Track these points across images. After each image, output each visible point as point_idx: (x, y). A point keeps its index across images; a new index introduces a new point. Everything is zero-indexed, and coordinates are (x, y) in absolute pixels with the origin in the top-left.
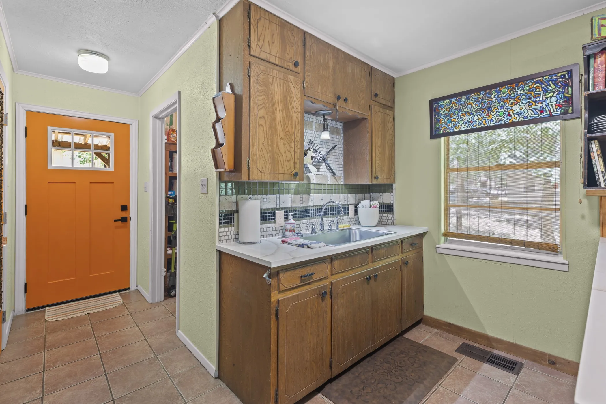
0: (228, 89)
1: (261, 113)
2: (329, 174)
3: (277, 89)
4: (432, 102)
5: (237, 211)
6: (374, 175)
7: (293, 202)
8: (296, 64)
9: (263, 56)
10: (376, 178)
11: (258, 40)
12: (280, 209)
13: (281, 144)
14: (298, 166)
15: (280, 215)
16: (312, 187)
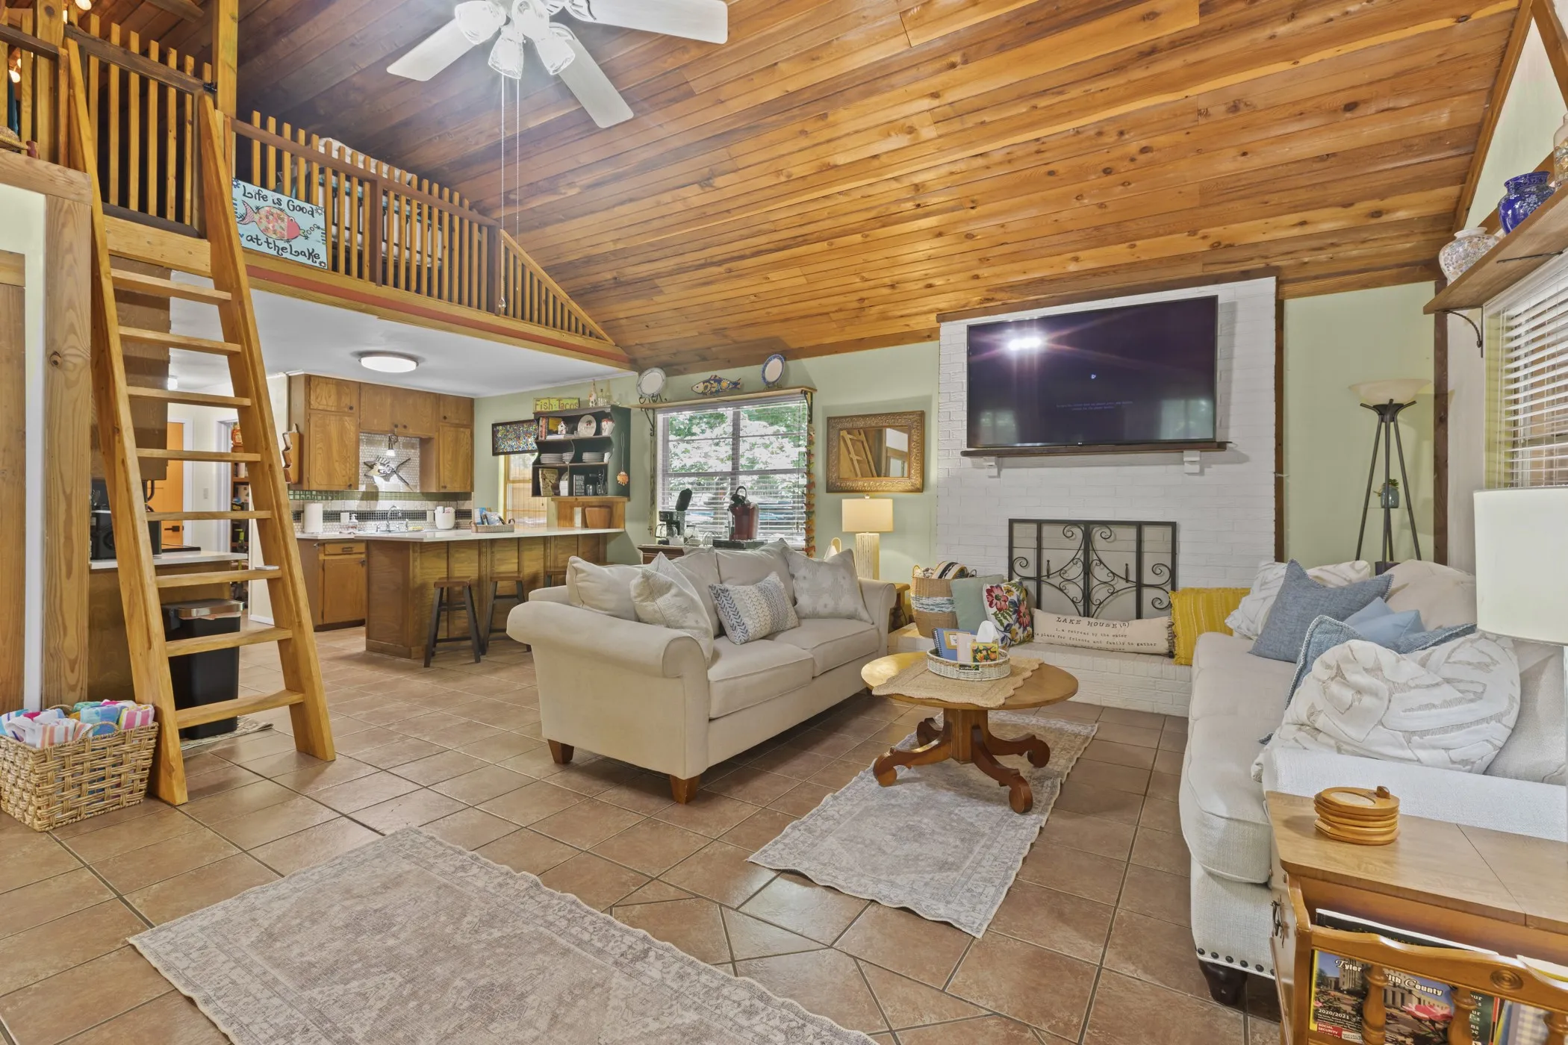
0: (294, 429)
1: (318, 446)
2: (401, 484)
3: (333, 429)
4: (494, 426)
5: (303, 512)
6: (442, 484)
7: (359, 506)
8: (351, 408)
9: (321, 407)
10: (445, 487)
11: (317, 398)
12: (345, 511)
13: (337, 465)
14: (353, 479)
15: (345, 517)
16: (380, 494)
